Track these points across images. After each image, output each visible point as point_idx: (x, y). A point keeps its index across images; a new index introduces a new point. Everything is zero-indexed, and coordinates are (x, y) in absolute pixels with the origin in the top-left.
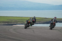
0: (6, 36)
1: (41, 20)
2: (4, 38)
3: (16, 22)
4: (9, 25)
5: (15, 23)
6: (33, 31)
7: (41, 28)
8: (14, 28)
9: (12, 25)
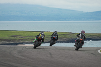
0: (7, 63)
1: (63, 36)
2: (2, 65)
3: (22, 40)
4: (12, 44)
5: (21, 42)
6: (50, 54)
7: (63, 49)
8: (18, 49)
9: (16, 44)
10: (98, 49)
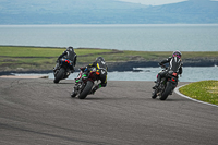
3: (9, 65)
8: (3, 86)
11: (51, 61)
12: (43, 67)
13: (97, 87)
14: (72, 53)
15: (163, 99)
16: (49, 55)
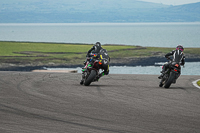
1: (124, 53)
3: (41, 60)
5: (40, 64)
8: (35, 79)
10: (193, 78)
11: (80, 56)
12: (72, 62)
13: (101, 75)
14: (99, 48)
15: (167, 87)
16: (78, 51)
